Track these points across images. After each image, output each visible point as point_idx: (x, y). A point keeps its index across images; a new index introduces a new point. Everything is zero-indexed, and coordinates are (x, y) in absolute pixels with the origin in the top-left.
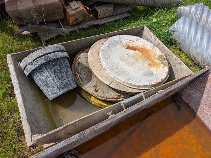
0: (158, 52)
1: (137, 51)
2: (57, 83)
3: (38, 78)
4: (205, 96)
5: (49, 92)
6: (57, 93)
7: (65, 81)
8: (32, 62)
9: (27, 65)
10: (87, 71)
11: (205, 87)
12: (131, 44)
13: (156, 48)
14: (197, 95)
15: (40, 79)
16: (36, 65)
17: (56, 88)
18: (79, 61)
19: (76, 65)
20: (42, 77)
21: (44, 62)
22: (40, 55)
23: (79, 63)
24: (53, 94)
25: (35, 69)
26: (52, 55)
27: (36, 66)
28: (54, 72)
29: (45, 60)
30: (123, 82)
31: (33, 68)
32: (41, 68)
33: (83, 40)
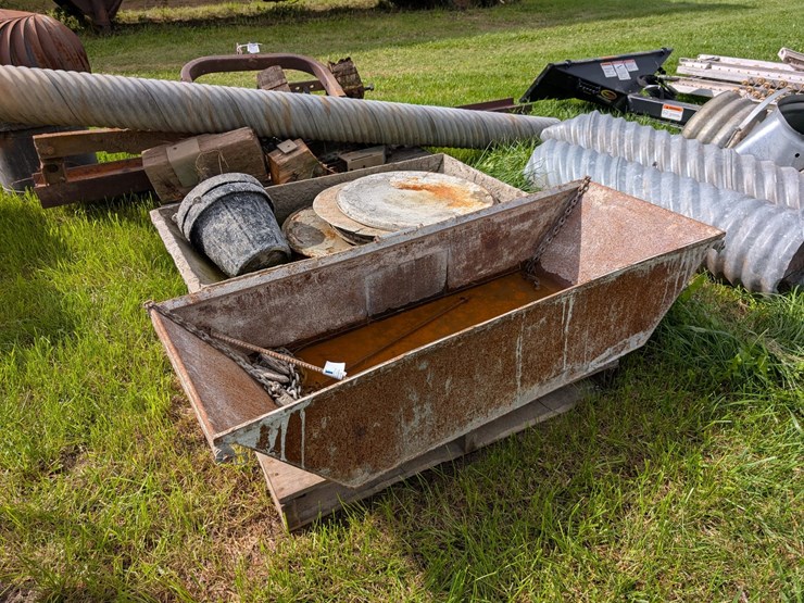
0: (473, 188)
1: (424, 191)
2: (248, 233)
3: (211, 229)
4: (584, 244)
5: (232, 254)
6: (247, 252)
7: (263, 231)
8: (199, 198)
9: (190, 207)
10: (312, 233)
11: (580, 228)
12: (411, 183)
13: (468, 183)
14: (569, 250)
15: (215, 230)
16: (208, 200)
17: (246, 241)
18: (297, 220)
19: (291, 226)
20: (217, 226)
21: (223, 193)
22: (216, 184)
23: (296, 224)
24: (239, 255)
25: (206, 209)
26: (236, 185)
27: (208, 203)
28: (243, 213)
29: (224, 190)
30: (386, 225)
31: (203, 206)
32: (217, 208)
33: (302, 183)
